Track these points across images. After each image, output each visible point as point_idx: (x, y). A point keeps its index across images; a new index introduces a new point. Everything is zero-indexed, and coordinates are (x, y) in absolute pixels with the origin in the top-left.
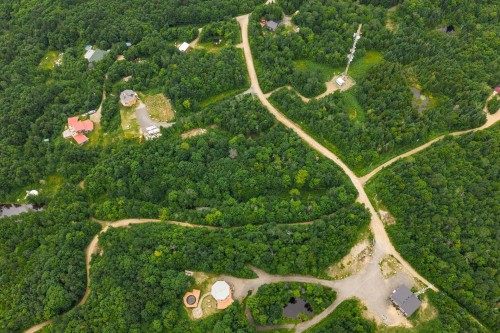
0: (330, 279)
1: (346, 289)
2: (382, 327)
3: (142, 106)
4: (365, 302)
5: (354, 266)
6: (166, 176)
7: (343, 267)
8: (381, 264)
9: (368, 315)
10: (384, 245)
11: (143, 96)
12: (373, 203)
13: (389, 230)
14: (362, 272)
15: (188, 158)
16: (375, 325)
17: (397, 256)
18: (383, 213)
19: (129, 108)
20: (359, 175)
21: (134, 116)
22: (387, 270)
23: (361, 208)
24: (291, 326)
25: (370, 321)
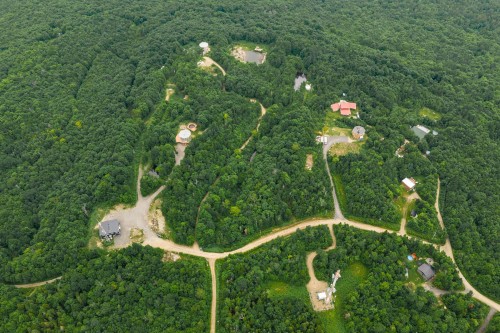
0: (156, 198)
1: (144, 203)
2: (108, 212)
4: (127, 210)
5: (153, 215)
7: (157, 209)
8: (142, 231)
9: (119, 208)
10: (153, 241)
11: (361, 144)
13: (159, 252)
14: (146, 218)
16: (113, 209)
18: (176, 258)
19: (351, 134)
21: (342, 135)
22: (136, 233)
23: (190, 245)
24: (146, 168)
25: (116, 207)
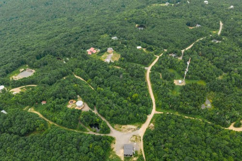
0: (113, 127)
1: (114, 133)
2: (114, 152)
3: (112, 54)
4: (116, 142)
5: (124, 130)
6: (98, 72)
7: (121, 127)
8: (133, 136)
9: (113, 146)
10: (141, 132)
11: (115, 52)
12: (152, 120)
13: (148, 130)
14: (125, 133)
15: (108, 71)
16: (112, 149)
17: (142, 138)
18: (152, 125)
19: (108, 53)
20: (156, 110)
21: (107, 55)
22: (134, 139)
23: (146, 118)
24: (88, 130)
25: (112, 147)
